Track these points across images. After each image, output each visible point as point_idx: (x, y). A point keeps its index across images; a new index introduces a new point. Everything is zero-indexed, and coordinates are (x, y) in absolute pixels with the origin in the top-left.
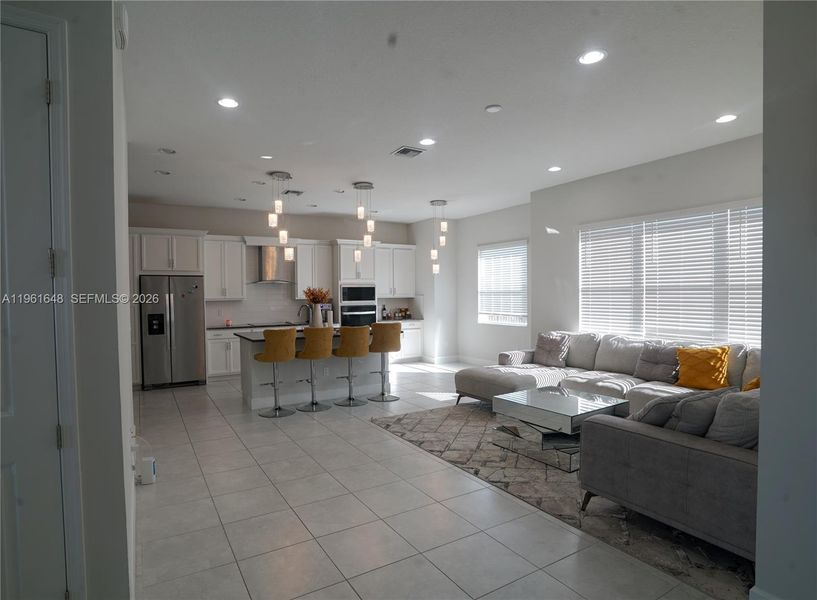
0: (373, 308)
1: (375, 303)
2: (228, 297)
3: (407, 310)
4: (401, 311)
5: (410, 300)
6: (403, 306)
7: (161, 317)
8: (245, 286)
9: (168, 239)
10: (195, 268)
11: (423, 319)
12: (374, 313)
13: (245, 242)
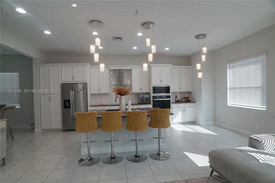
0: (169, 97)
1: (170, 94)
2: (102, 92)
3: (188, 98)
4: (185, 98)
5: (190, 93)
6: (186, 96)
7: (69, 101)
8: (109, 87)
9: (72, 68)
10: (83, 80)
11: (196, 102)
12: (169, 99)
13: (108, 68)
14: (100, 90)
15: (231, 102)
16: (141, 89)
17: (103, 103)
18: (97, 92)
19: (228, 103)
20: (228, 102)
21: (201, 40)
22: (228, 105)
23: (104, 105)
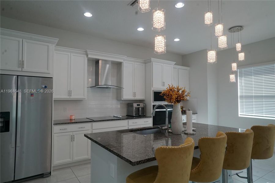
2: (73, 97)
8: (86, 89)
9: (19, 41)
10: (46, 71)
11: (197, 114)
12: (172, 109)
13: (87, 55)
14: (70, 93)
15: (241, 113)
16: (134, 94)
17: (73, 118)
18: (64, 96)
19: (239, 114)
20: (239, 112)
21: (236, 34)
22: (239, 116)
23: (73, 121)
